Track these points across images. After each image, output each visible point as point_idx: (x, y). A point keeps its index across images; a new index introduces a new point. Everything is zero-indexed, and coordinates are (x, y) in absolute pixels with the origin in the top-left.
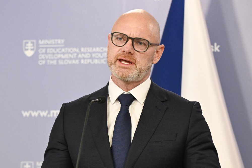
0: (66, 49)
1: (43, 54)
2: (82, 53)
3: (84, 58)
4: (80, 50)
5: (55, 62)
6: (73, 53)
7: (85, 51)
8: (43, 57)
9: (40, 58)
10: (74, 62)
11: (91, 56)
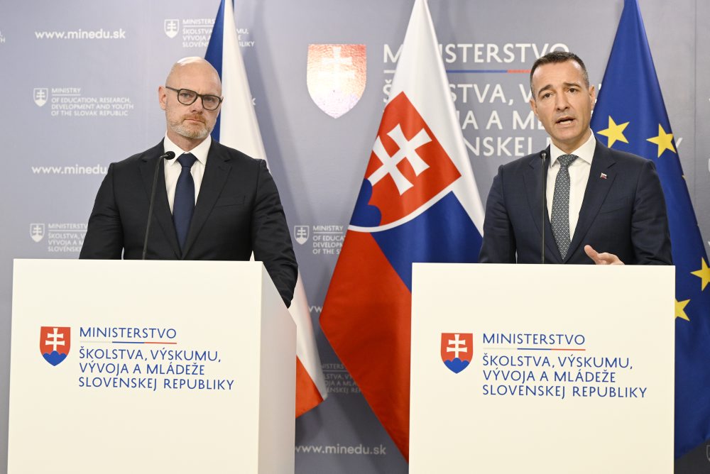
0: (83, 99)
1: (55, 104)
2: (100, 104)
3: (103, 110)
4: (98, 100)
5: (69, 113)
6: (91, 103)
7: (105, 101)
8: (56, 107)
9: (53, 108)
10: (91, 113)
11: (112, 107)
